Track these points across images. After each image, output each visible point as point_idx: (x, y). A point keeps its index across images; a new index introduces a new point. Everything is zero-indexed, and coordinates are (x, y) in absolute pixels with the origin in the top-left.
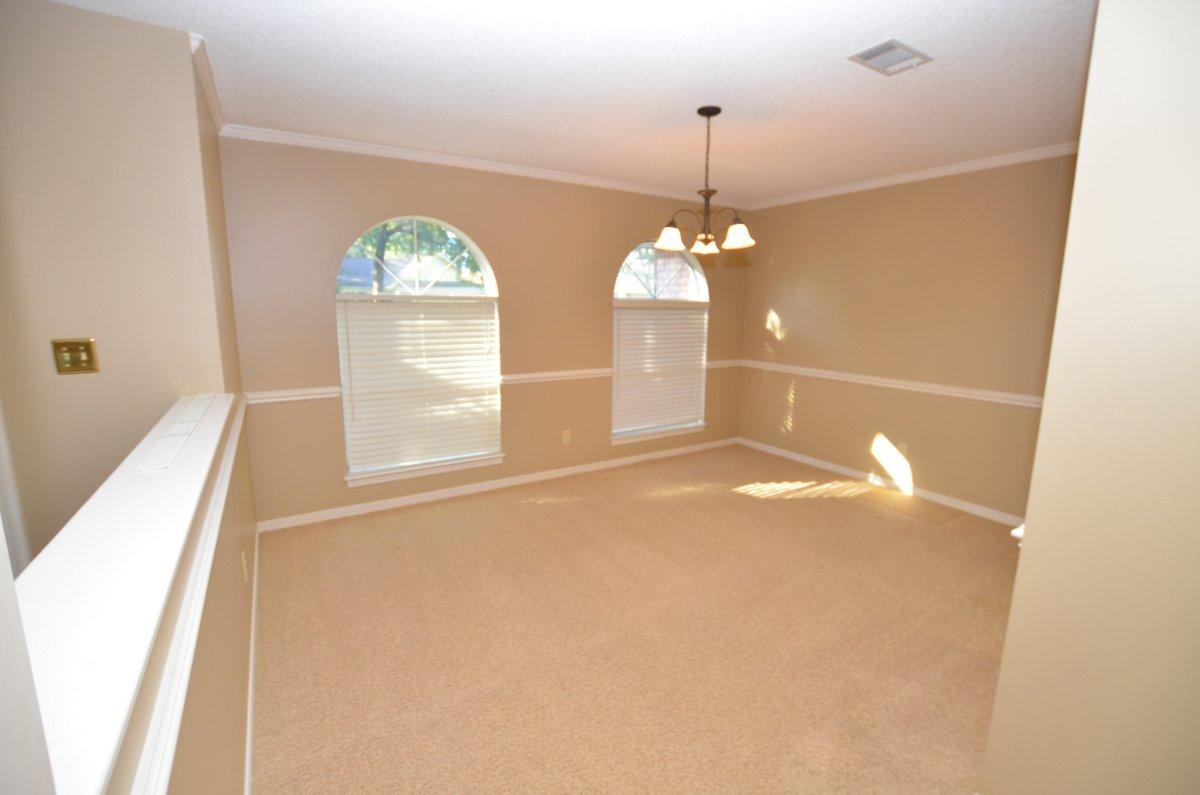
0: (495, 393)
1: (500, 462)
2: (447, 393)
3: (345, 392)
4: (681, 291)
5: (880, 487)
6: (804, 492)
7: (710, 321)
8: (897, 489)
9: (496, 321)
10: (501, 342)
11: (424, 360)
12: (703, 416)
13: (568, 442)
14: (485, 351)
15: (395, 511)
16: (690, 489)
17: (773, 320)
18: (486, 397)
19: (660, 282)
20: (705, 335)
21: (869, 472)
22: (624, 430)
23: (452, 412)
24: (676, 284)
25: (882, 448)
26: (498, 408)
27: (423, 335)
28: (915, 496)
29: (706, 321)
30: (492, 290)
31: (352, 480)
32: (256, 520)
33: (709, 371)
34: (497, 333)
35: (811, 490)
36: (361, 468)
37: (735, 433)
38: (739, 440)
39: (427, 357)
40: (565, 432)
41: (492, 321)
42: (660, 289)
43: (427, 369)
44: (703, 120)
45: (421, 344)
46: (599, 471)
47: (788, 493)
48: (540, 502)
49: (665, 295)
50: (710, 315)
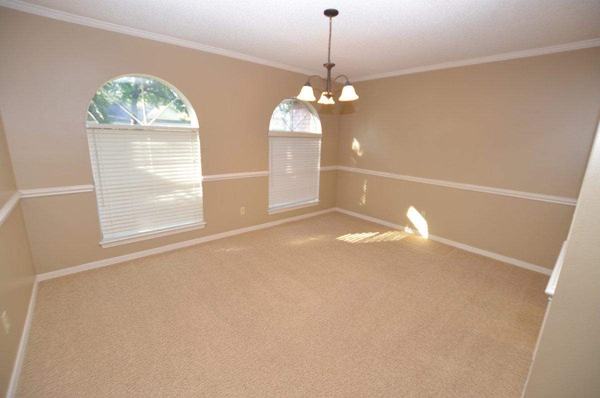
0: (199, 186)
1: (203, 227)
2: (168, 187)
3: (97, 188)
4: (305, 127)
5: (412, 234)
6: (374, 238)
7: (322, 144)
8: (420, 235)
9: (198, 143)
10: (202, 156)
11: (152, 167)
12: (318, 196)
13: (244, 213)
14: (192, 161)
15: (135, 261)
16: (313, 239)
17: (356, 145)
18: (193, 189)
19: (294, 122)
20: (320, 152)
21: (405, 226)
22: (275, 206)
23: (172, 199)
24: (303, 124)
25: (413, 214)
26: (201, 195)
27: (150, 151)
28: (429, 239)
29: (320, 145)
30: (195, 124)
31: (104, 244)
32: (35, 273)
33: (321, 172)
34: (199, 150)
35: (377, 237)
36: (110, 236)
37: (334, 205)
38: (336, 209)
39: (153, 165)
40: (242, 208)
41: (195, 143)
42: (295, 126)
43: (154, 173)
44: (328, 18)
45: (149, 157)
46: (261, 230)
47: (366, 239)
48: (228, 251)
49: (297, 130)
50: (322, 141)
